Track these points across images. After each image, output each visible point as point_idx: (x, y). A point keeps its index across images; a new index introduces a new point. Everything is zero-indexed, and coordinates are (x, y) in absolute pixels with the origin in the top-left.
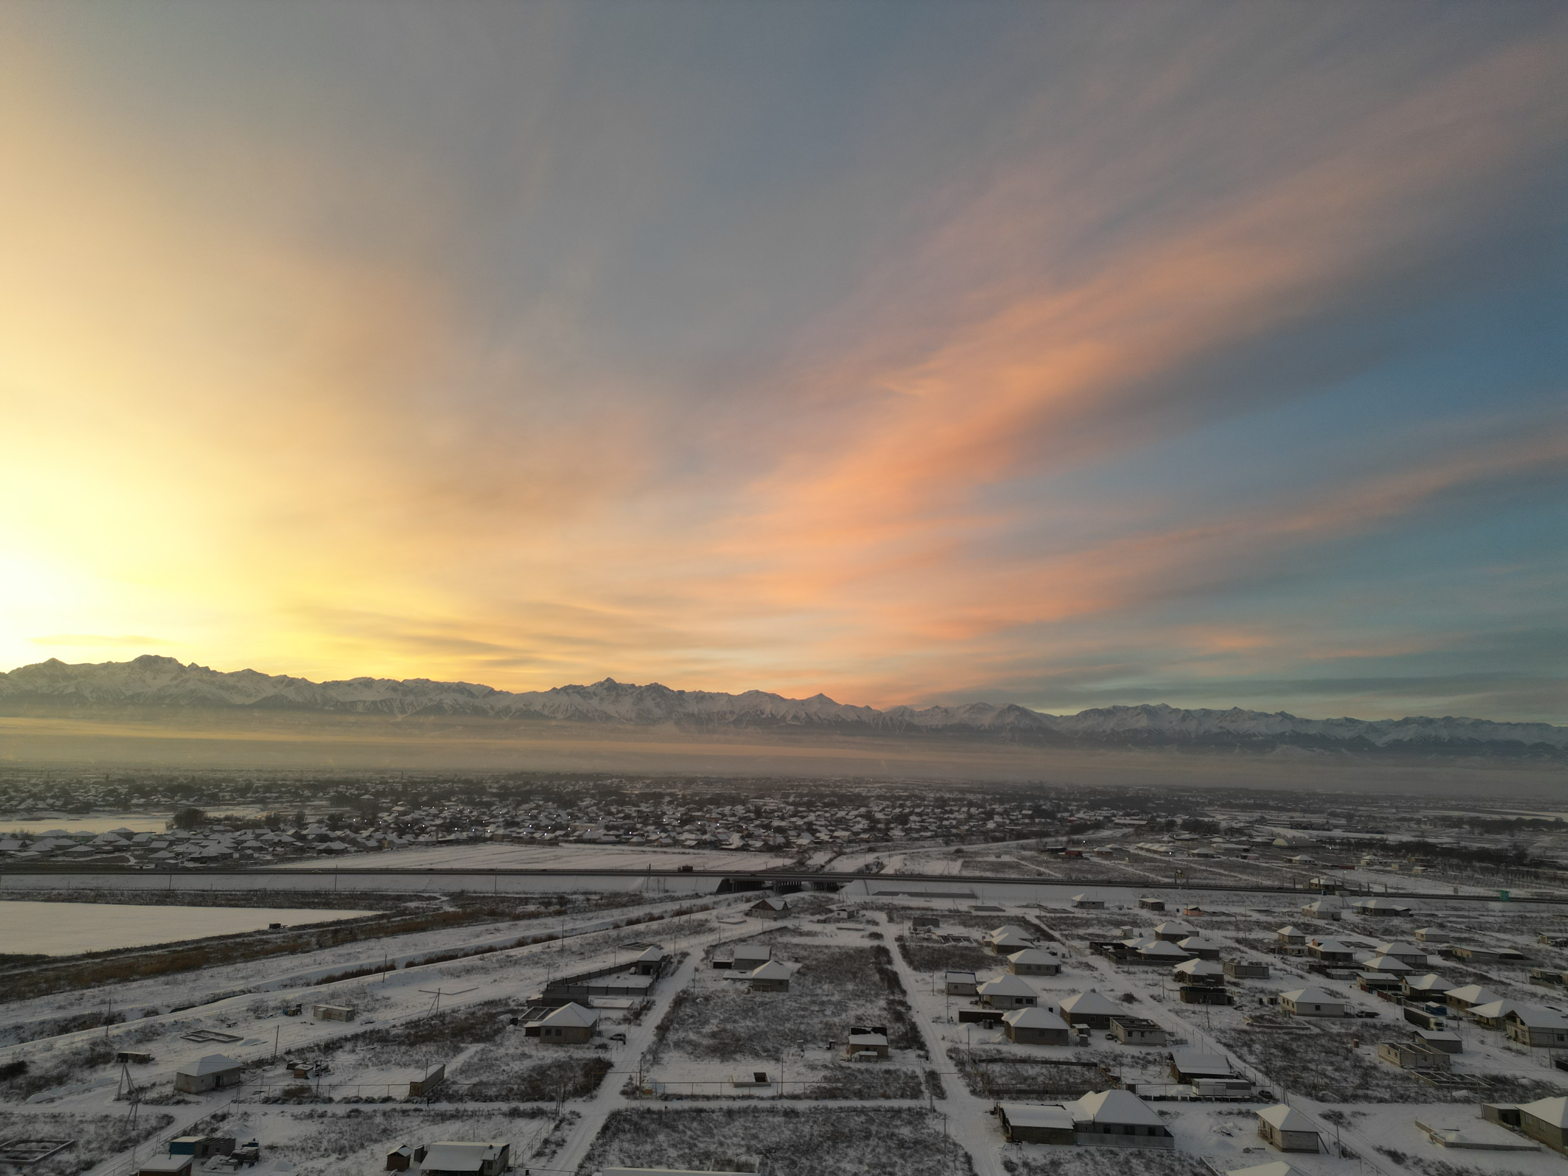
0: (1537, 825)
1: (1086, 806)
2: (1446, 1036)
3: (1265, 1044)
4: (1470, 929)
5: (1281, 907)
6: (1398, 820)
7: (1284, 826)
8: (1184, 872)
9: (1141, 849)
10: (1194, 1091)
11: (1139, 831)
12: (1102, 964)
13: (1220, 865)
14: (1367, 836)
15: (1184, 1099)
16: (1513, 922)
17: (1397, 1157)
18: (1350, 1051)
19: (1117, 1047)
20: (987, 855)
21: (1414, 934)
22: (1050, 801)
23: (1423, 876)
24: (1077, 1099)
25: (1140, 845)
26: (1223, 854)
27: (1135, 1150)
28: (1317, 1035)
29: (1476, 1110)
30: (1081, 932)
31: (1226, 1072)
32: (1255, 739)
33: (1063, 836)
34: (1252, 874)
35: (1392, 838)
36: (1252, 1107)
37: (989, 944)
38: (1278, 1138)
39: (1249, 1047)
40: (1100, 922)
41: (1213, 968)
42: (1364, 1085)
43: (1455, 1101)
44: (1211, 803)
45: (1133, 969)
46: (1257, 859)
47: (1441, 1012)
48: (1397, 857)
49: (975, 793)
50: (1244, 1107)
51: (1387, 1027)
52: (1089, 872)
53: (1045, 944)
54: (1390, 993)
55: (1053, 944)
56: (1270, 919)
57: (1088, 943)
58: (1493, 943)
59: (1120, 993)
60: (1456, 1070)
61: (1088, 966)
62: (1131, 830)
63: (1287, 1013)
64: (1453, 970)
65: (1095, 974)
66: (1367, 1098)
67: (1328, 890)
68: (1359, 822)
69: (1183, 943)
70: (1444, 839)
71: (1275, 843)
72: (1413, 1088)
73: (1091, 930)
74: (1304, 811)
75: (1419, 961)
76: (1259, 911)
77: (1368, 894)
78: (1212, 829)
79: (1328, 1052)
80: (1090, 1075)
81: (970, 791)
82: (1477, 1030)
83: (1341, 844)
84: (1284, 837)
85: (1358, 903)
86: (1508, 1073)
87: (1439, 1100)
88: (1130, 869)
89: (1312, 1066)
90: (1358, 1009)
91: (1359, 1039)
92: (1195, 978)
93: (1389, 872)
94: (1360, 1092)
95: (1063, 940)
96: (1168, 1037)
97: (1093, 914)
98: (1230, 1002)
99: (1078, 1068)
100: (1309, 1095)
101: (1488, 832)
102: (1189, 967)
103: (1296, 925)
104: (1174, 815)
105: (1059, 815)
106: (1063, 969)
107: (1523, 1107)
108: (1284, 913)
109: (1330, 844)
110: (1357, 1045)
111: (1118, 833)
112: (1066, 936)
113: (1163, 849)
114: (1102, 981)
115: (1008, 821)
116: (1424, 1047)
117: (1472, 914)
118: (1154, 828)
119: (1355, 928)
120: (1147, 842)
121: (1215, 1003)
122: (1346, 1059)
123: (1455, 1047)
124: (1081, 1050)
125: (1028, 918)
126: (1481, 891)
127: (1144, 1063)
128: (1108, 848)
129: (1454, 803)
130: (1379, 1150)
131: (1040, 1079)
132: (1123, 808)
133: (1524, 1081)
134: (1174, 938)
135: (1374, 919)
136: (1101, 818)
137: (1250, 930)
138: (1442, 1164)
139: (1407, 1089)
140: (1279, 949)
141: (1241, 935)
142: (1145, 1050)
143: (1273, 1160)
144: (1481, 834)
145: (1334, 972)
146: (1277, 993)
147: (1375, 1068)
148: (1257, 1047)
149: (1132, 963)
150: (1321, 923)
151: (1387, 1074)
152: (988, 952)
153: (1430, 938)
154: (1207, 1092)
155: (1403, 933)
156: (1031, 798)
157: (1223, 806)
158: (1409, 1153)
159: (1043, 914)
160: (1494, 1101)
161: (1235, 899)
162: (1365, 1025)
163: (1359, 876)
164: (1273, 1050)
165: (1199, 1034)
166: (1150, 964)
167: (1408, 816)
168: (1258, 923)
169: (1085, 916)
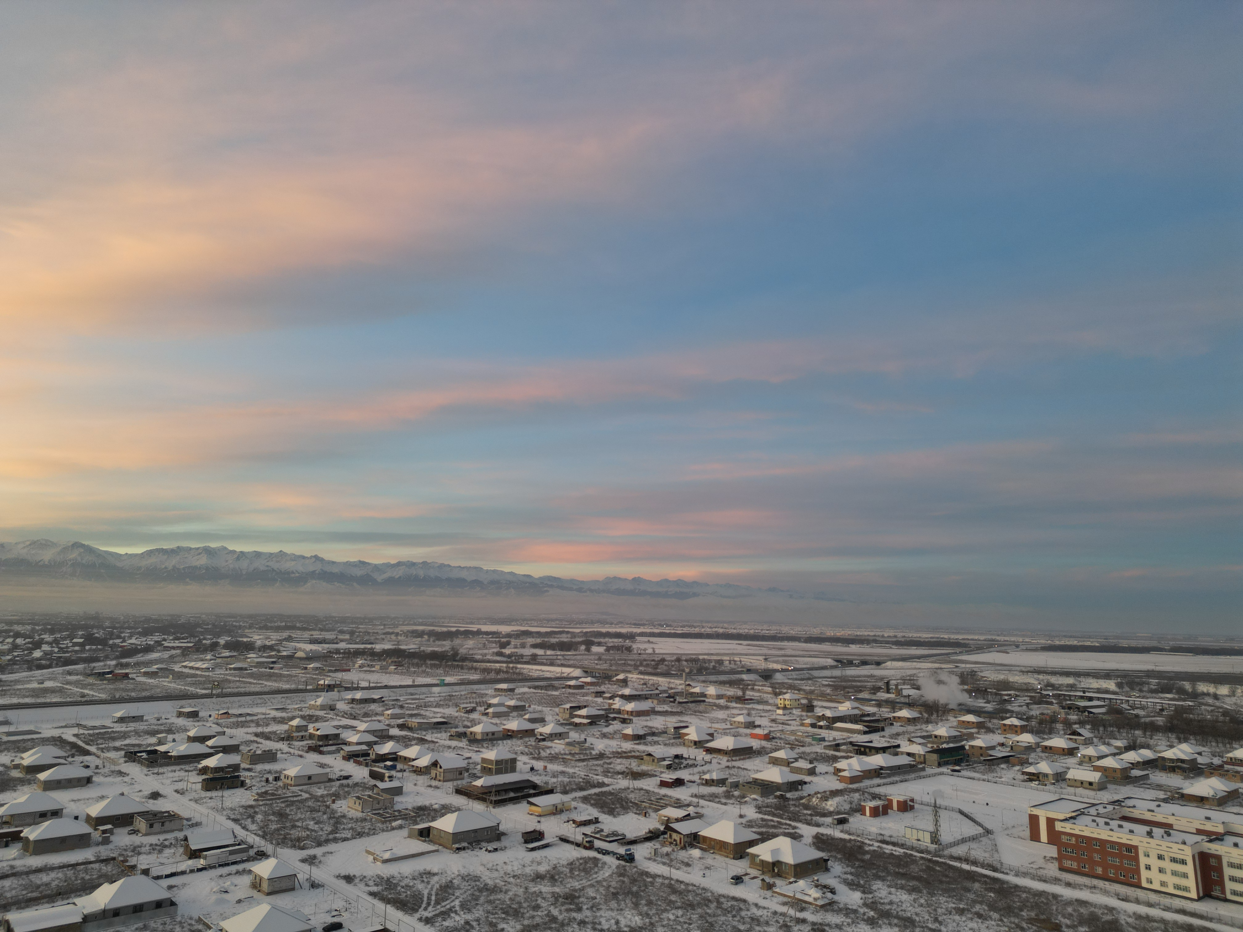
0: (467, 634)
1: (139, 633)
2: (395, 784)
3: (266, 814)
4: (418, 707)
5: (293, 704)
6: (384, 634)
7: (305, 642)
8: (220, 684)
9: (185, 667)
10: (201, 862)
11: (185, 652)
12: (135, 770)
13: (252, 676)
14: (362, 646)
15: (192, 871)
16: (445, 700)
17: (349, 879)
18: (328, 807)
19: (137, 840)
20: (29, 682)
21: (383, 715)
22: (104, 629)
23: (394, 673)
24: (91, 893)
25: (184, 664)
26: (255, 667)
27: (140, 925)
28: (307, 799)
29: (405, 832)
30: (118, 744)
31: (231, 842)
32: (293, 575)
33: (112, 660)
34: (275, 681)
35: (378, 647)
36: (247, 866)
37: (17, 767)
38: (265, 886)
39: (252, 817)
40: (137, 733)
41: (233, 759)
42: (335, 831)
43: (393, 829)
44: (250, 627)
45: (161, 770)
46: (281, 668)
47: (393, 767)
48: (380, 660)
49: (23, 624)
50: (240, 867)
51: (356, 785)
52: (133, 690)
53: (79, 759)
54: (361, 759)
55: (87, 758)
56: (284, 715)
57: (123, 753)
58: (431, 715)
59: (147, 792)
60: (397, 807)
61: (121, 773)
62: (178, 651)
63: (286, 786)
64: (404, 737)
65: (126, 779)
66: (335, 840)
67: (330, 688)
68: (358, 636)
69: (210, 743)
70: (411, 646)
71: (296, 655)
72: (367, 825)
73: (127, 742)
74: (321, 630)
75: (384, 733)
76: (277, 709)
77: (357, 689)
78: (250, 647)
79: (313, 810)
80: (107, 869)
81: (18, 623)
82: (414, 776)
83: (344, 653)
84: (304, 650)
85: (349, 695)
86: (427, 803)
87: (383, 831)
88: (173, 685)
89: (299, 824)
90: (339, 774)
91: (336, 796)
92: (217, 770)
93: (373, 671)
94: (331, 837)
95: (99, 753)
96: (185, 822)
97: (132, 726)
98: (242, 784)
99: (96, 866)
100: (293, 846)
101: (438, 640)
102: (211, 762)
103: (303, 717)
104: (219, 637)
105: (111, 642)
106: (94, 779)
107: (433, 824)
108: (295, 709)
109: (336, 653)
110: (334, 802)
111: (166, 655)
112: (102, 750)
113: (204, 666)
114: (132, 784)
115: (56, 650)
116: (378, 794)
117: (421, 697)
118: (200, 649)
119: (345, 715)
120: (191, 661)
121: (229, 788)
122: (324, 813)
123: (398, 791)
124: (101, 848)
125: (65, 737)
126: (429, 680)
127: (160, 848)
128: (154, 668)
129: (421, 620)
130: (338, 877)
131: (54, 884)
132: (174, 633)
133: (436, 806)
134: (202, 739)
135: (359, 706)
136: (152, 643)
137: (267, 725)
138: (378, 876)
139: (363, 828)
140: (288, 738)
141: (260, 730)
142: (162, 837)
143: (259, 904)
144: (434, 641)
145: (325, 749)
146: (280, 772)
147: (344, 816)
148: (259, 817)
149: (162, 765)
150: (321, 713)
151: (352, 819)
152: (15, 774)
153: (394, 716)
154: (211, 861)
155: (377, 714)
156: (85, 627)
157: (260, 628)
158: (357, 874)
159: (81, 731)
160: (417, 824)
161: (259, 701)
162: (342, 785)
163: (353, 676)
164: (272, 817)
165: (212, 814)
166: (178, 764)
167: (391, 631)
168: (274, 719)
169: (123, 729)
